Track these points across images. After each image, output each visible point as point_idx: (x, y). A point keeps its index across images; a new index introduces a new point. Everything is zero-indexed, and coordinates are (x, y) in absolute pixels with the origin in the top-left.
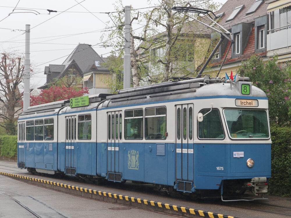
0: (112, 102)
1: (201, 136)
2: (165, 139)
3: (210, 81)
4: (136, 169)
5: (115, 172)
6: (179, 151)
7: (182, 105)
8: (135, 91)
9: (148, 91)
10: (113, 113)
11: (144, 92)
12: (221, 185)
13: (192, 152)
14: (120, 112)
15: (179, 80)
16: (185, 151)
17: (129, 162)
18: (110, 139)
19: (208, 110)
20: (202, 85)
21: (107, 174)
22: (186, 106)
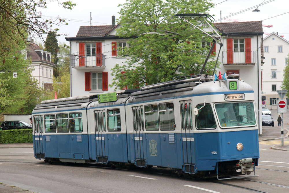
0: (135, 98)
1: (199, 126)
2: (174, 129)
4: (155, 155)
5: (141, 159)
6: (184, 139)
7: (184, 101)
8: (153, 88)
9: (161, 89)
10: (137, 108)
11: (158, 90)
12: (216, 167)
13: (193, 141)
14: (141, 107)
16: (188, 139)
17: (150, 150)
18: (135, 130)
19: (202, 105)
20: (198, 84)
21: (135, 160)
22: (187, 102)
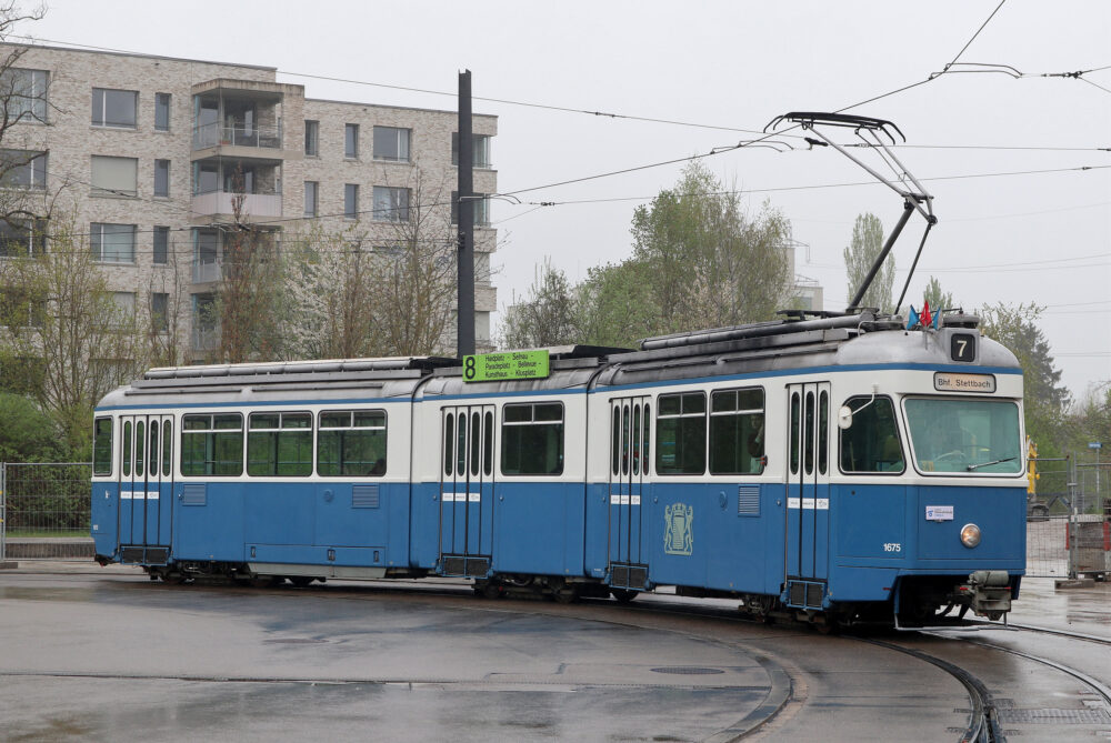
0: (624, 371)
1: (847, 465)
2: (760, 472)
3: (874, 324)
4: (685, 553)
5: (630, 564)
6: (793, 503)
7: (803, 384)
8: (687, 343)
9: (721, 345)
10: (627, 402)
11: (711, 347)
12: (893, 591)
13: (826, 507)
14: (646, 401)
15: (803, 319)
16: (809, 503)
17: (668, 535)
18: (616, 473)
19: (865, 399)
20: (852, 336)
21: (606, 569)
22: (812, 388)
